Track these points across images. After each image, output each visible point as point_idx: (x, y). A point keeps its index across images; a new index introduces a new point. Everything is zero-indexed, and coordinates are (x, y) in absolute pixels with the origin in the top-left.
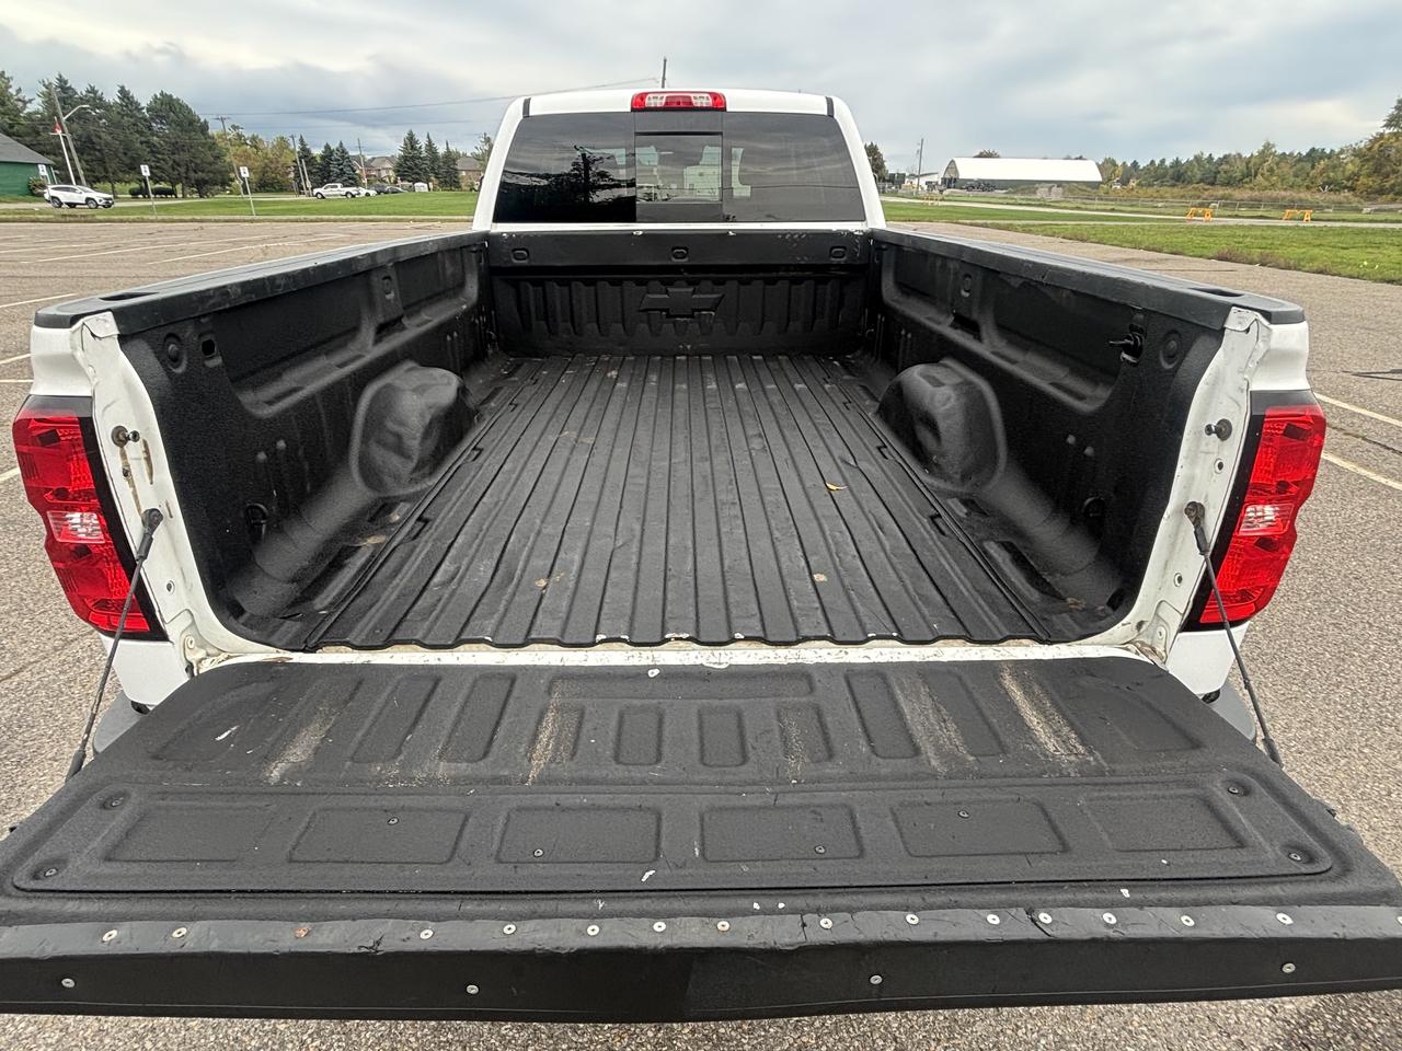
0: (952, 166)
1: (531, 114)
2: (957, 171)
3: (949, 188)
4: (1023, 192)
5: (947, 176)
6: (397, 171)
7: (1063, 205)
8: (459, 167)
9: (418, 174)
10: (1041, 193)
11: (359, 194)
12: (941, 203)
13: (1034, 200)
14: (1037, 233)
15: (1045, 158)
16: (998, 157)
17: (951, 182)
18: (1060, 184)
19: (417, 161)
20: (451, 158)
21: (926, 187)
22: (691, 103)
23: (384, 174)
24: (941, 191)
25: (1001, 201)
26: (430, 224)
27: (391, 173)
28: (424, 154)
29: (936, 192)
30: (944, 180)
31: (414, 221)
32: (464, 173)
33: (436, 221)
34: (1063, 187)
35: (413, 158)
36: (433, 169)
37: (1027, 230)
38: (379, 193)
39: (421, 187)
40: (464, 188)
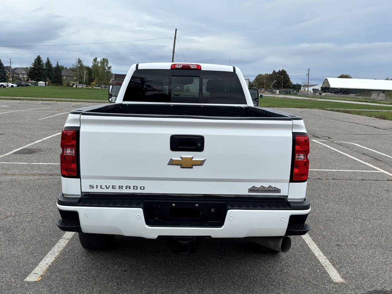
0: (326, 81)
1: (139, 68)
2: (329, 84)
3: (325, 92)
4: (364, 95)
5: (324, 86)
6: (28, 75)
7: (385, 102)
8: (62, 74)
9: (40, 77)
10: (374, 96)
11: (8, 86)
12: (319, 100)
13: (369, 99)
14: (363, 115)
15: (376, 79)
16: (350, 78)
17: (326, 89)
18: (384, 91)
19: (40, 71)
20: (59, 69)
21: (312, 92)
22: (190, 67)
23: (21, 76)
24: (320, 94)
25: (352, 99)
26: (51, 102)
27: (25, 76)
28: (45, 67)
29: (317, 94)
30: (322, 88)
31: (42, 100)
32: (65, 77)
33: (53, 100)
34: (385, 93)
35: (39, 69)
36: (48, 75)
37: (359, 113)
38: (18, 86)
39: (41, 83)
40: (64, 85)
